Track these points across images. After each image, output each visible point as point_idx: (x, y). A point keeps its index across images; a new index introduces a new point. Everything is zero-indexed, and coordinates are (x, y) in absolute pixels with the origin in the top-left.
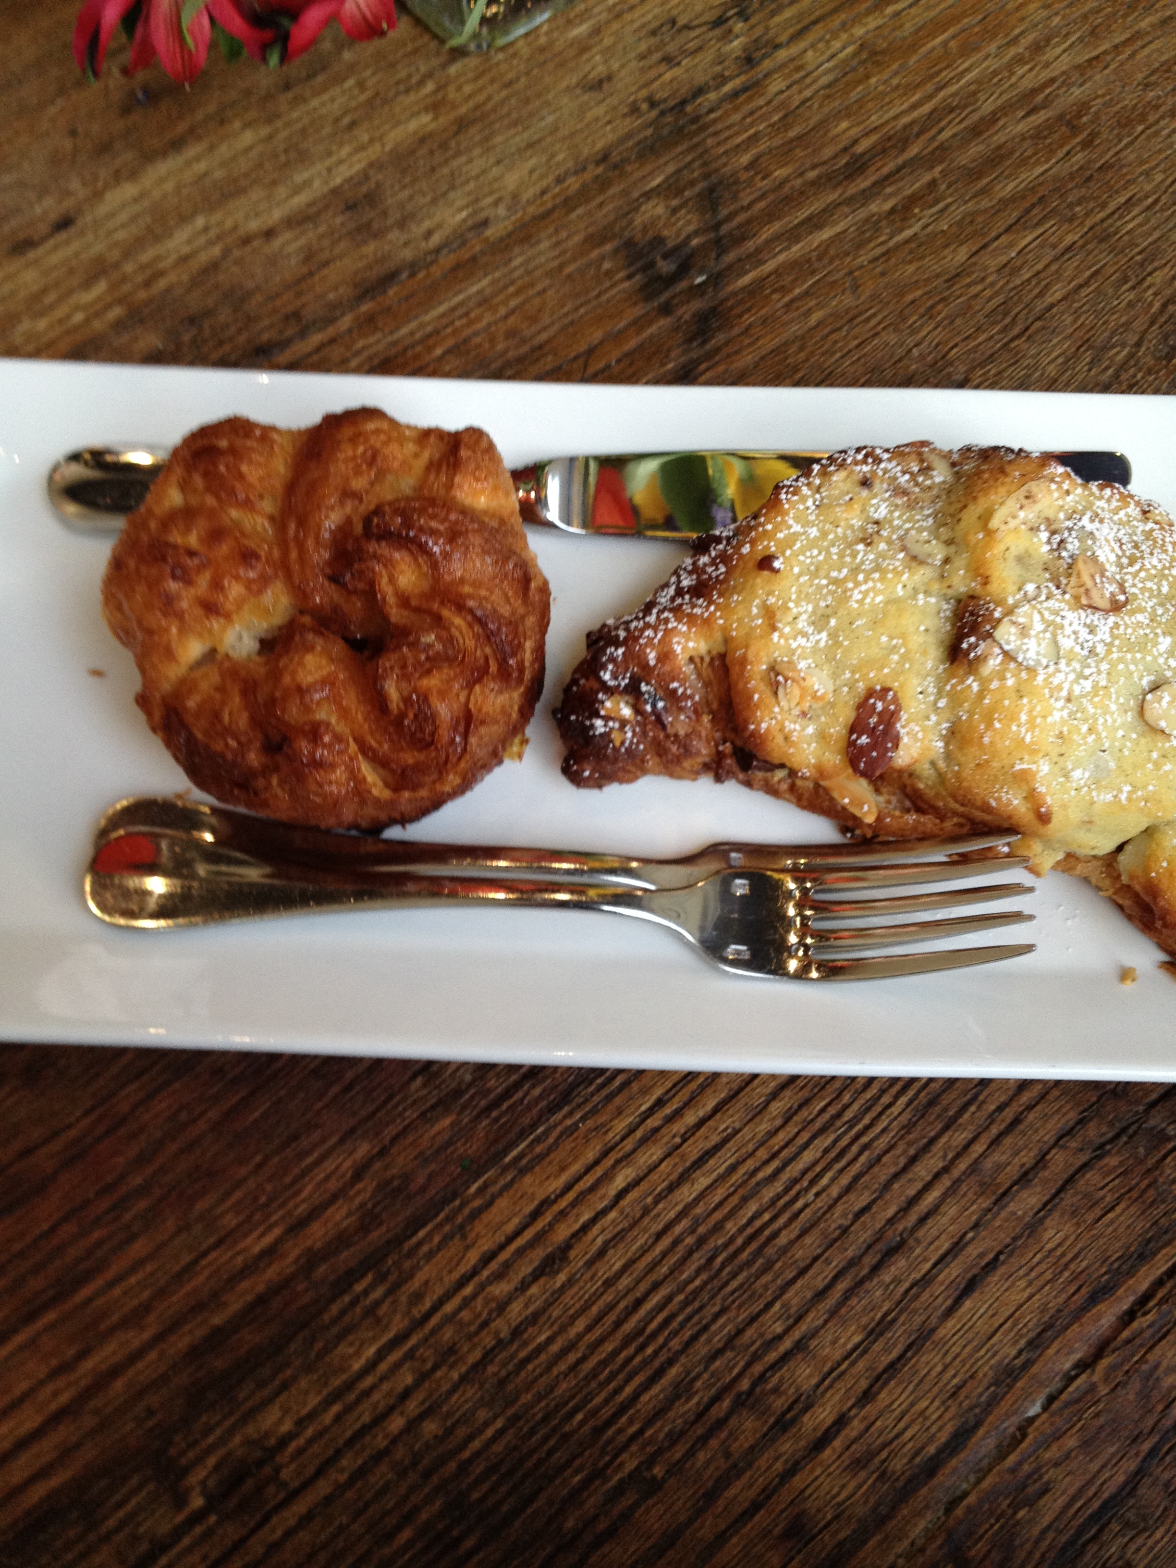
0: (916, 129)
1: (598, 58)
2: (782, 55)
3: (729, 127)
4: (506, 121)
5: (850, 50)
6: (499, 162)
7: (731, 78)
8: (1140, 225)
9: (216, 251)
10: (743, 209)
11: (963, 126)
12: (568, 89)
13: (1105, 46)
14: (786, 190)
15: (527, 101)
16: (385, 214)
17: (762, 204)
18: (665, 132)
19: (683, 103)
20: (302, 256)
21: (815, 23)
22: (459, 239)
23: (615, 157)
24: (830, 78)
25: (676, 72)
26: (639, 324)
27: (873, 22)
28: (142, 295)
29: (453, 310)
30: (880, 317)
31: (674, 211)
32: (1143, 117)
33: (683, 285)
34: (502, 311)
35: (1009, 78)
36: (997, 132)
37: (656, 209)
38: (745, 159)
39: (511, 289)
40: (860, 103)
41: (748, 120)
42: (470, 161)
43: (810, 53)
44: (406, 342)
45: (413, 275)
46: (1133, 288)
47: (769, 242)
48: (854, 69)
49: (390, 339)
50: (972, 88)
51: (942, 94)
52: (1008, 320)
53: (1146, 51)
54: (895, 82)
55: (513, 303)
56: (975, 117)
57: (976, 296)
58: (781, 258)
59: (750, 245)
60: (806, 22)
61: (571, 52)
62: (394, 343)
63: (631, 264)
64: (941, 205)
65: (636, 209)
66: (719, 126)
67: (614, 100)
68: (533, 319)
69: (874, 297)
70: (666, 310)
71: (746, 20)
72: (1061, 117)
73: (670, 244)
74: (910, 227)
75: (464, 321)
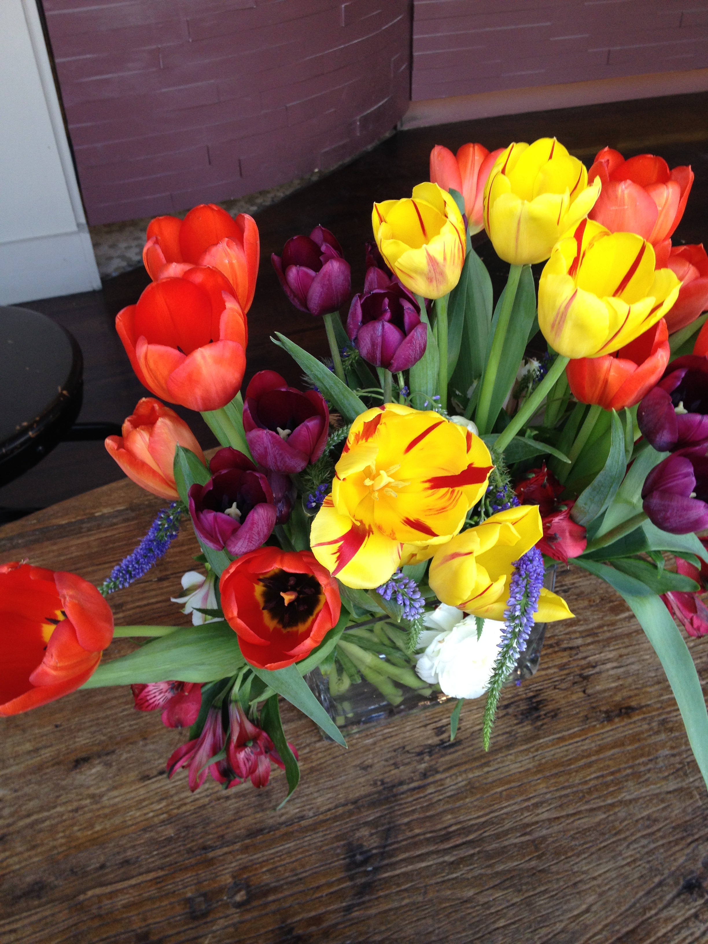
0: (476, 827)
1: (371, 756)
2: (438, 777)
3: (406, 803)
4: (328, 774)
5: (463, 783)
6: (318, 791)
7: (415, 781)
8: (545, 904)
9: (207, 800)
10: (398, 842)
11: (495, 832)
12: (355, 766)
13: (564, 813)
14: (417, 839)
15: (338, 767)
16: (270, 801)
17: (405, 843)
18: (382, 797)
19: (394, 786)
20: (235, 811)
21: (456, 766)
22: (290, 822)
23: (360, 803)
24: (452, 793)
25: (396, 771)
26: (340, 881)
27: (477, 773)
28: (175, 811)
29: (277, 852)
30: (429, 910)
31: (372, 835)
32: (566, 852)
33: (362, 869)
34: (294, 859)
35: (520, 816)
36: (506, 840)
37: (365, 832)
38: (406, 820)
39: (300, 850)
40: (459, 808)
41: (414, 802)
42: (308, 787)
43: (448, 780)
44: (255, 861)
45: (269, 832)
46: (532, 932)
47: (402, 860)
48: (462, 792)
49: (251, 858)
50: (504, 816)
51: (492, 815)
52: (477, 929)
53: (579, 822)
54: (475, 803)
55: (300, 856)
56: (501, 830)
57: (469, 914)
58: (403, 870)
59: (394, 860)
60: (452, 764)
61: (362, 750)
62: (251, 861)
63: (347, 853)
64: (472, 867)
65: (358, 829)
66: (403, 802)
67: (369, 777)
68: (303, 866)
69: (431, 900)
70: (351, 878)
71: (431, 756)
72: (533, 841)
73: (365, 849)
74: (456, 873)
75: (278, 859)
